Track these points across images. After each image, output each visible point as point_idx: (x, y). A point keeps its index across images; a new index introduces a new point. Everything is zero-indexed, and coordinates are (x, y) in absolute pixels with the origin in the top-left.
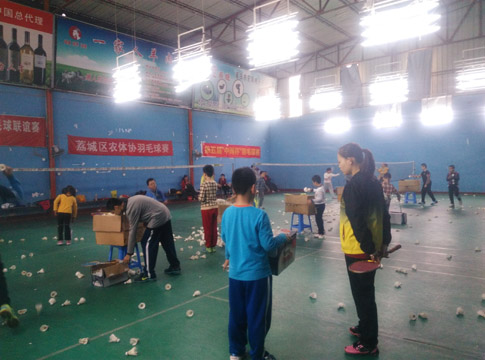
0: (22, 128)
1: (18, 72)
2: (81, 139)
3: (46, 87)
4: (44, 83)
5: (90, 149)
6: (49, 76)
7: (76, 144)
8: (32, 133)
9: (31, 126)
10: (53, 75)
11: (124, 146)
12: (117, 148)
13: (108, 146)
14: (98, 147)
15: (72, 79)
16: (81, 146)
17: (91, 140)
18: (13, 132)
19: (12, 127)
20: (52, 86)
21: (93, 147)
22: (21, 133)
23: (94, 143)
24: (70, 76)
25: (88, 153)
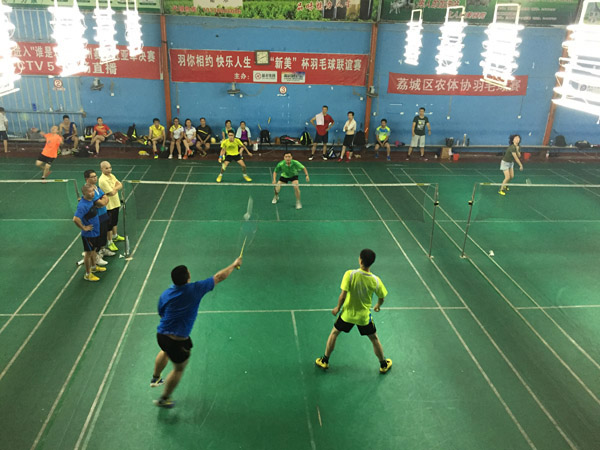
0: (344, 67)
1: (345, 8)
2: (403, 76)
3: (372, 21)
4: (370, 17)
5: (412, 88)
6: (377, 8)
7: (398, 82)
8: (353, 72)
9: (353, 64)
10: (380, 7)
11: (454, 83)
12: (446, 86)
13: (434, 84)
14: (421, 86)
15: (401, 8)
16: (402, 84)
17: (415, 77)
18: (336, 70)
19: (336, 66)
20: (379, 19)
21: (416, 85)
22: (344, 72)
23: (418, 80)
24: (399, 5)
25: (409, 91)
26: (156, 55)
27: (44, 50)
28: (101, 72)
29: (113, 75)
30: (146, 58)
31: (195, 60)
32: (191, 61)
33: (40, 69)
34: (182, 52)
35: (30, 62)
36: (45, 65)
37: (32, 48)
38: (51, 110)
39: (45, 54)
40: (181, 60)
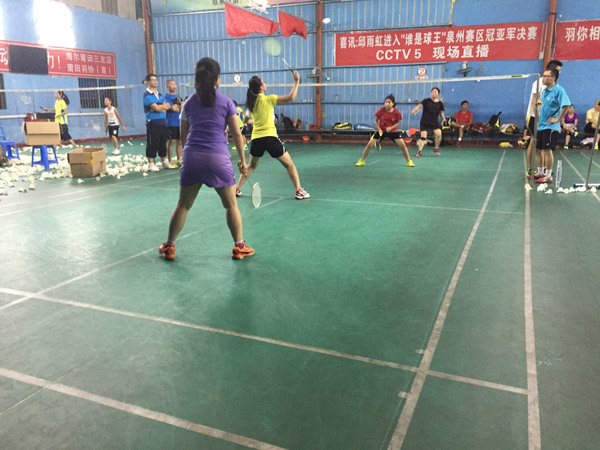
26: (539, 32)
27: (414, 37)
28: (471, 56)
29: (484, 59)
30: (526, 36)
31: (589, 33)
32: (582, 34)
33: (406, 57)
34: (571, 25)
35: (397, 51)
36: (412, 53)
37: (403, 36)
38: (410, 100)
39: (414, 42)
40: (570, 34)
